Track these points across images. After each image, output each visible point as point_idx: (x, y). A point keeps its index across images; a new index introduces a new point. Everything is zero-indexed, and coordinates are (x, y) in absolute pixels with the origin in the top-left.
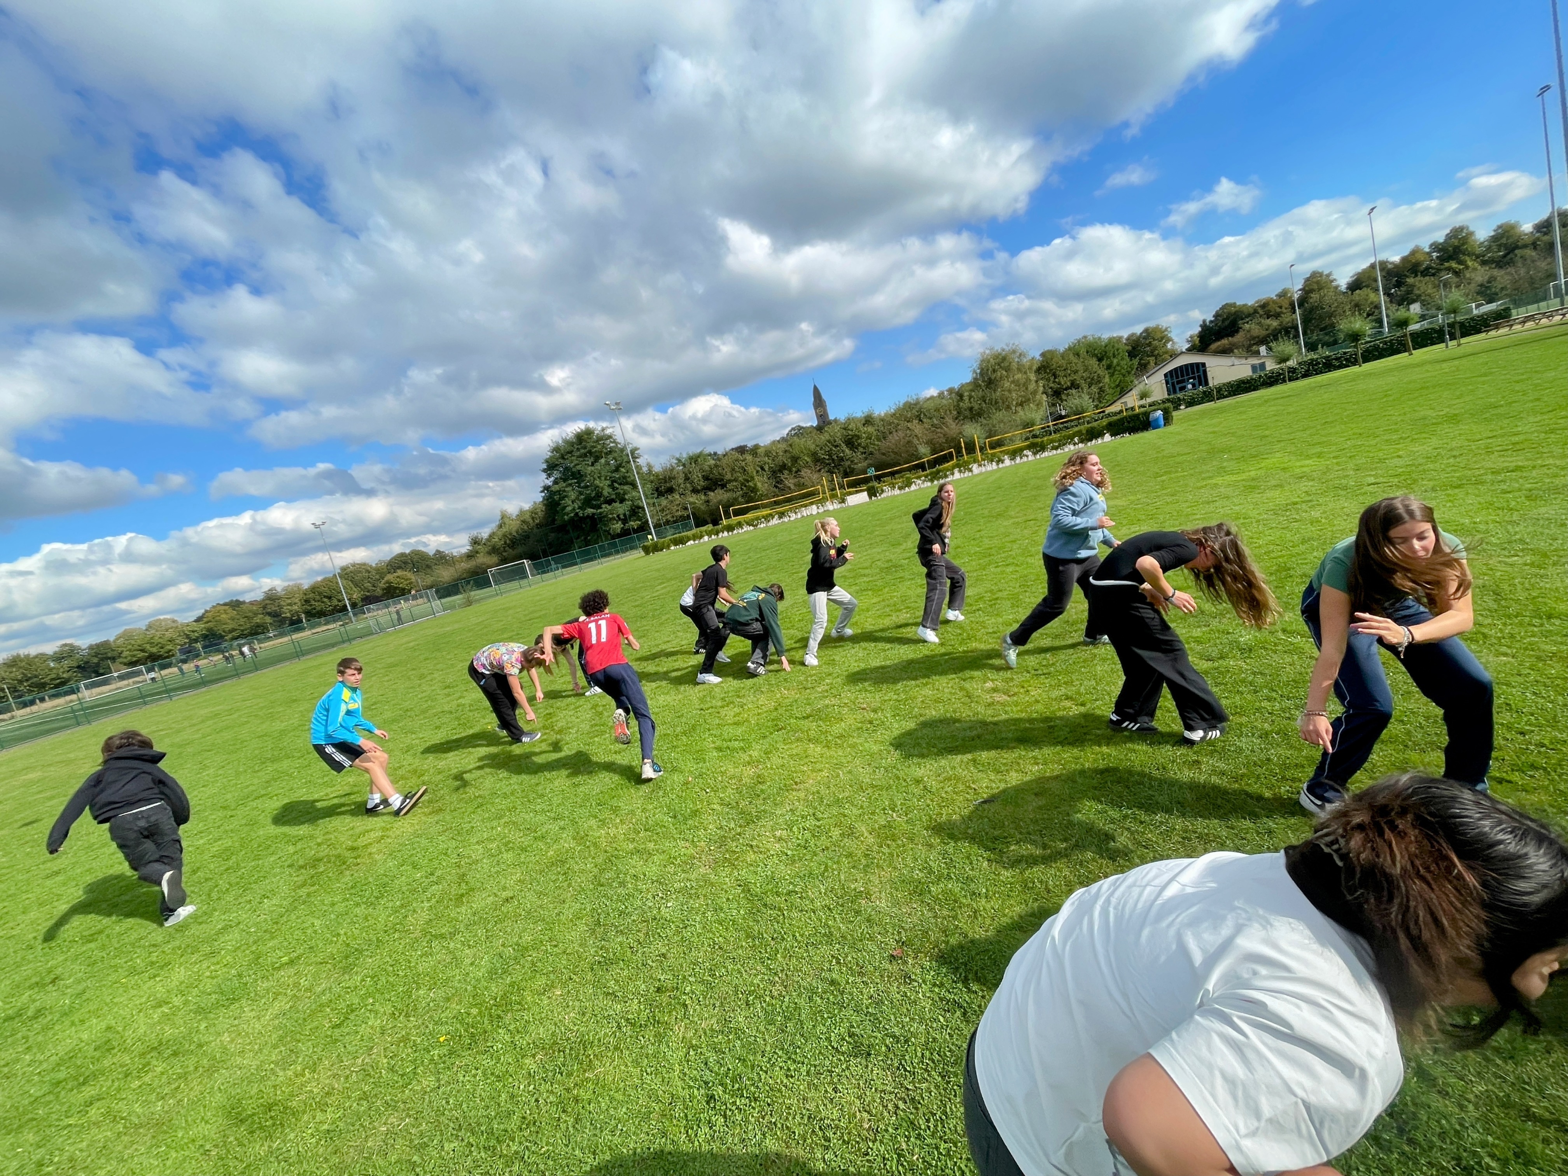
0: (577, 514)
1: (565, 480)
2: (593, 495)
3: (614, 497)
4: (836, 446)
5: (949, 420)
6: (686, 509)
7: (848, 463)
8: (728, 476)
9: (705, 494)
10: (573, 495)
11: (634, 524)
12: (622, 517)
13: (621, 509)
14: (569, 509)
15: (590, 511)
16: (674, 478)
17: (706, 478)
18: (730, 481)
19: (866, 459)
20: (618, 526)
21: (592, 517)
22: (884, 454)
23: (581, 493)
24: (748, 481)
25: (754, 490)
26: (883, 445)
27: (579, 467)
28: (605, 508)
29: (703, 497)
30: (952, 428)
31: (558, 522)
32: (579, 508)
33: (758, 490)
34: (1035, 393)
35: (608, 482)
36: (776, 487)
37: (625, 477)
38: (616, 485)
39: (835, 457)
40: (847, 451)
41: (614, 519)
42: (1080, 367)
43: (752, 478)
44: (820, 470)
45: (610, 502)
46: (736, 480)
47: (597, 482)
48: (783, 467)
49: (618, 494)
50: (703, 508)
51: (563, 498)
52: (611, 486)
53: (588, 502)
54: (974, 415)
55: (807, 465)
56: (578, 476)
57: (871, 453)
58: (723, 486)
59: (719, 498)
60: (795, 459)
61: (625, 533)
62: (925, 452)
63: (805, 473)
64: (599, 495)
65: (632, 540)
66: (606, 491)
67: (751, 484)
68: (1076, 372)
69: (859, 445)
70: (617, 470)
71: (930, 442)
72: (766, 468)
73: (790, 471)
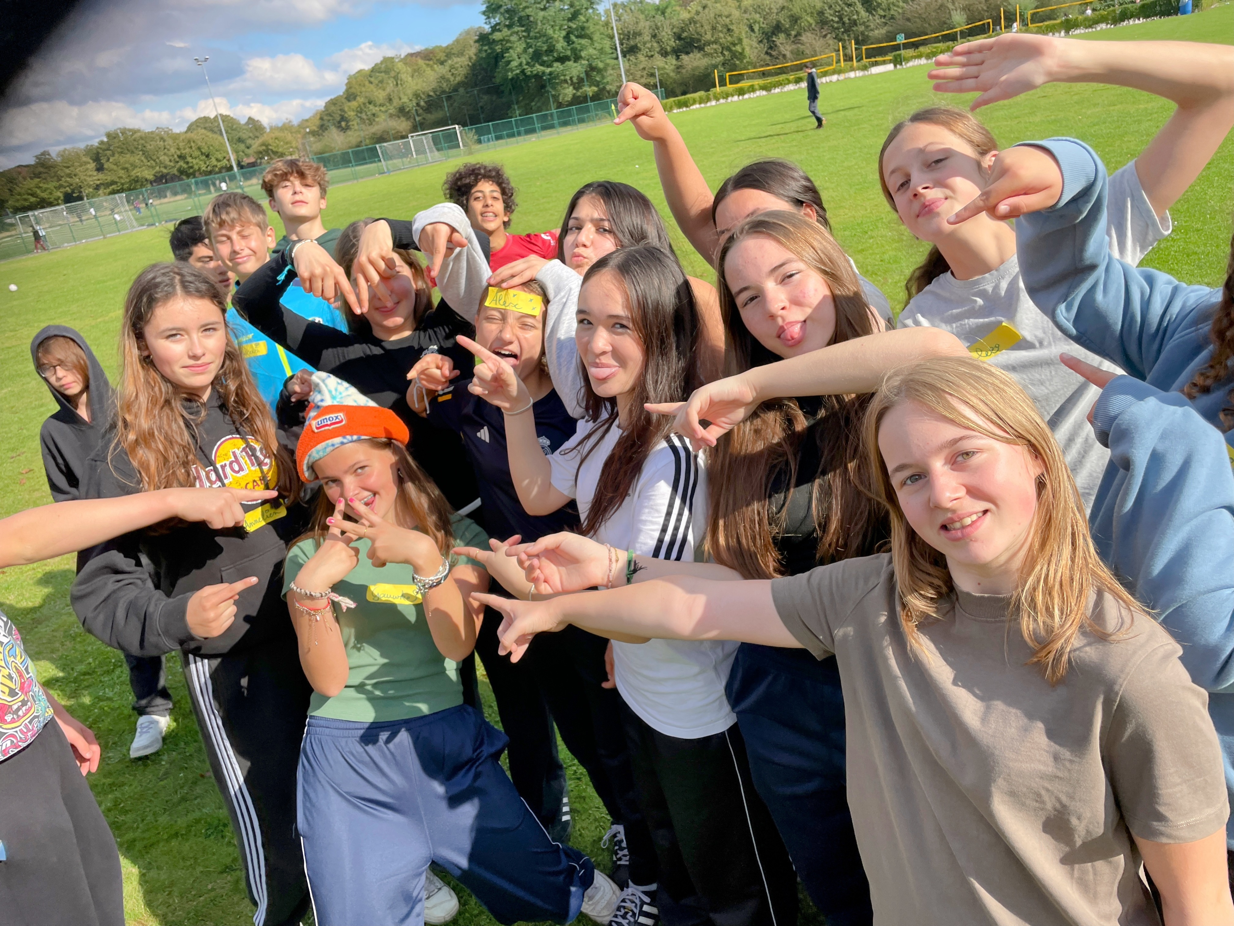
0: (523, 72)
1: (509, 27)
2: (545, 48)
3: (569, 53)
4: (849, 5)
6: (652, 75)
7: (862, 28)
8: (708, 37)
9: (678, 58)
10: (520, 47)
11: (589, 90)
12: (575, 80)
13: (575, 69)
14: (514, 64)
15: (539, 68)
16: (640, 34)
17: (679, 37)
18: (709, 43)
19: (885, 24)
20: (569, 92)
21: (538, 77)
22: (908, 20)
23: (529, 46)
24: (734, 45)
25: (741, 56)
26: (910, 7)
27: (528, 11)
28: (557, 67)
29: (674, 62)
31: (498, 80)
32: (528, 64)
33: (745, 57)
35: (564, 33)
36: (767, 53)
37: (583, 28)
38: (573, 37)
39: (846, 20)
40: (863, 13)
41: (565, 81)
43: (740, 40)
44: (825, 36)
45: (562, 59)
46: (715, 42)
47: (550, 32)
48: (777, 28)
49: (574, 50)
50: (672, 74)
51: (507, 50)
52: (567, 38)
53: (537, 57)
55: (809, 28)
56: (526, 22)
57: (892, 18)
58: (700, 49)
59: (696, 64)
60: (795, 19)
61: (577, 100)
62: (959, 19)
63: (806, 38)
64: (551, 50)
65: (587, 110)
66: (561, 45)
67: (738, 48)
70: (574, 16)
72: (756, 28)
73: (789, 35)
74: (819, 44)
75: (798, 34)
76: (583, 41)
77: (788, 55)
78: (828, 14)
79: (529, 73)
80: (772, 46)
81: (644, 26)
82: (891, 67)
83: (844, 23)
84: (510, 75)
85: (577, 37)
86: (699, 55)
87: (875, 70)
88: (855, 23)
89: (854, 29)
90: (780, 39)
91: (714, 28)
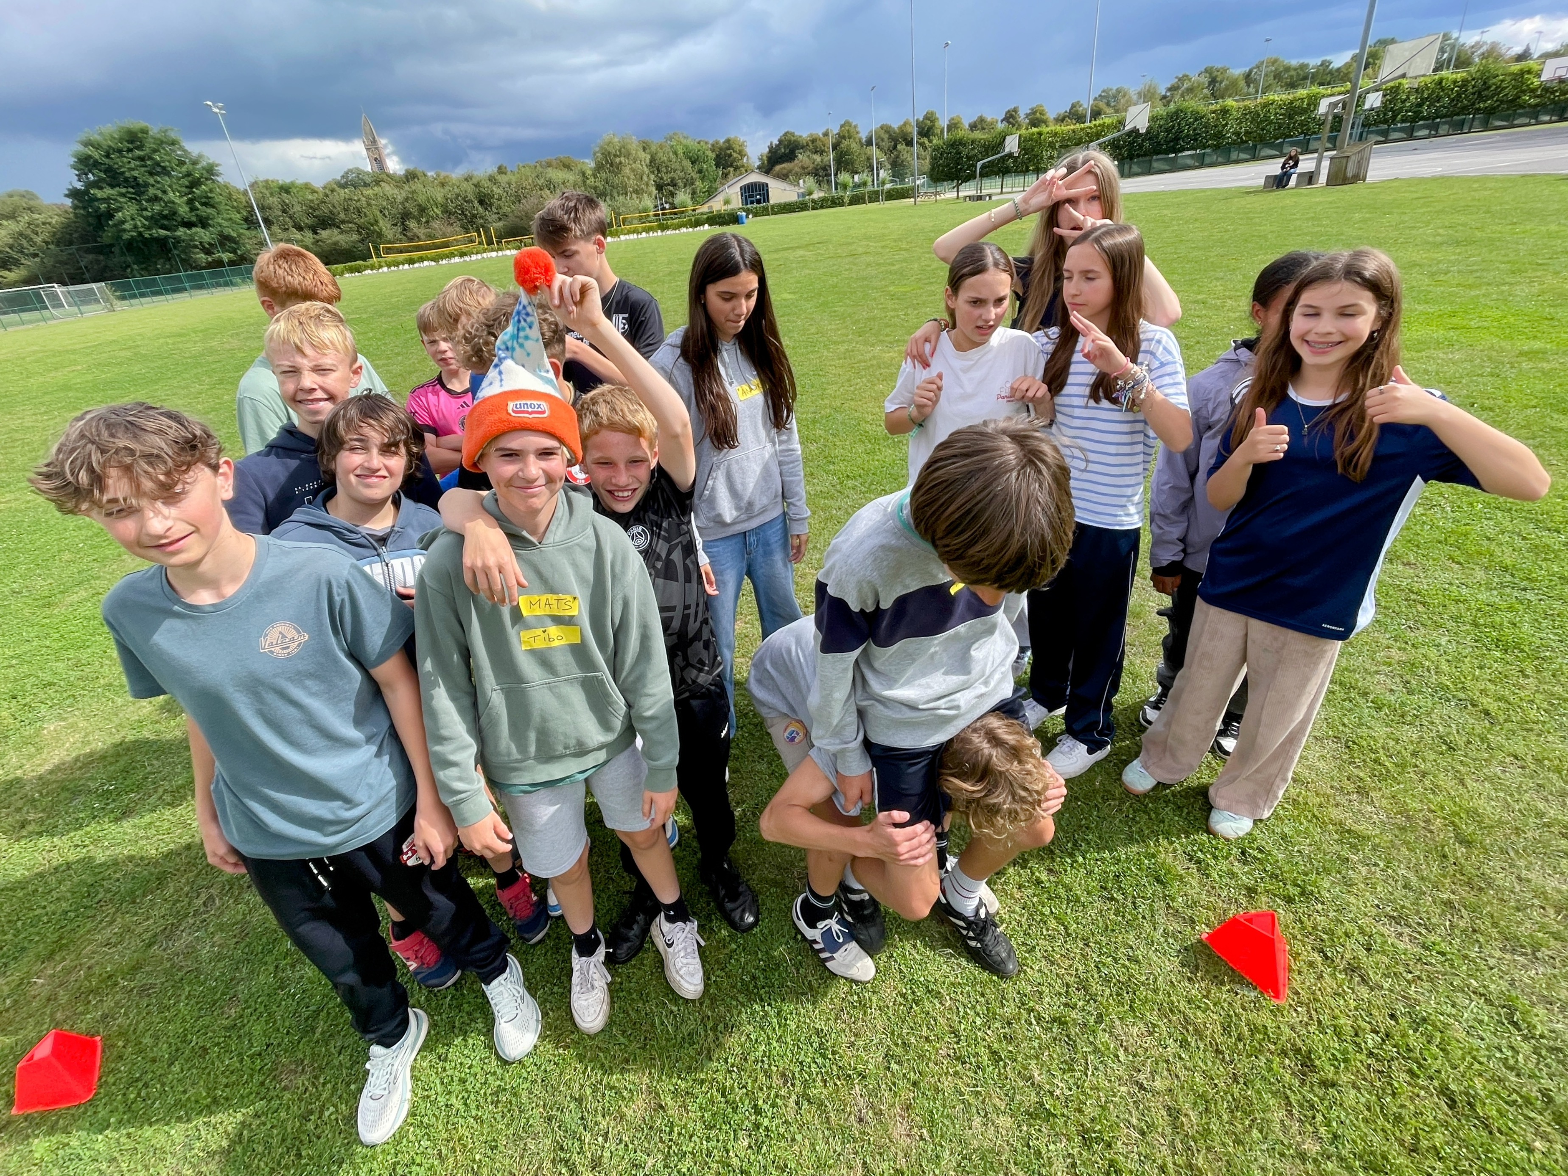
2: (165, 212)
7: (481, 221)
10: (131, 208)
11: (225, 256)
12: (206, 246)
14: (127, 226)
15: (159, 232)
20: (201, 256)
21: (162, 240)
23: (144, 208)
26: (517, 208)
31: (108, 240)
32: (144, 226)
34: (647, 184)
35: (185, 199)
36: (402, 232)
37: (206, 198)
38: (195, 205)
39: (468, 213)
40: (480, 209)
42: (678, 166)
44: (451, 223)
46: (352, 221)
48: (405, 216)
49: (200, 217)
52: (189, 205)
53: (156, 221)
55: (437, 217)
57: (506, 215)
58: (337, 226)
59: (338, 238)
60: (422, 210)
61: (213, 265)
63: (436, 224)
64: (172, 214)
66: (183, 210)
67: (374, 228)
68: (675, 171)
74: (449, 229)
75: (427, 222)
76: (210, 210)
77: (423, 237)
78: (451, 206)
79: (147, 236)
80: (405, 229)
81: (273, 201)
83: (466, 216)
84: (126, 236)
85: (203, 204)
86: (336, 231)
88: (474, 216)
90: (412, 224)
91: (346, 210)
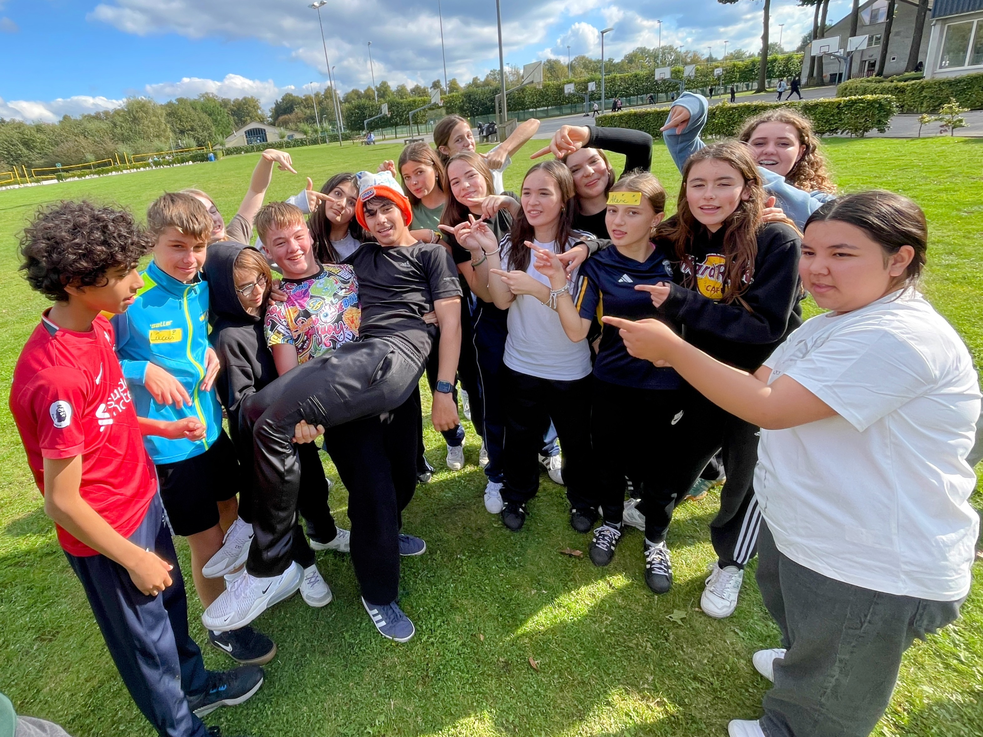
5: (106, 139)
7: (27, 159)
19: (42, 158)
22: (58, 156)
26: (57, 149)
30: (110, 146)
34: (165, 131)
39: (13, 153)
40: (25, 150)
42: (196, 118)
54: (125, 139)
57: (46, 154)
62: (91, 158)
68: (193, 121)
69: (35, 147)
71: (94, 152)
82: (55, 181)
83: (11, 155)
87: (45, 183)
88: (20, 156)
89: (21, 159)
